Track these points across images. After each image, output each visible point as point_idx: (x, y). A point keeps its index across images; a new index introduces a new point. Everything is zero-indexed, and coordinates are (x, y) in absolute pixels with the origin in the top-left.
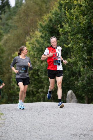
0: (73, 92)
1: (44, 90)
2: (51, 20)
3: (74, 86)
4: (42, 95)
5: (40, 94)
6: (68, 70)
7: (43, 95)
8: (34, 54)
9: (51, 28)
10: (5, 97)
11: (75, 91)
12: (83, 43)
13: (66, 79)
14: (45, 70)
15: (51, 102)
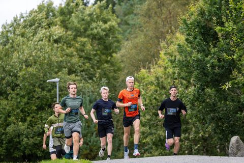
0: (241, 139)
1: (190, 137)
2: (202, 13)
4: (186, 144)
5: (183, 143)
6: (233, 101)
7: (189, 144)
8: (174, 73)
9: (203, 27)
13: (229, 116)
14: (192, 100)
15: (202, 155)
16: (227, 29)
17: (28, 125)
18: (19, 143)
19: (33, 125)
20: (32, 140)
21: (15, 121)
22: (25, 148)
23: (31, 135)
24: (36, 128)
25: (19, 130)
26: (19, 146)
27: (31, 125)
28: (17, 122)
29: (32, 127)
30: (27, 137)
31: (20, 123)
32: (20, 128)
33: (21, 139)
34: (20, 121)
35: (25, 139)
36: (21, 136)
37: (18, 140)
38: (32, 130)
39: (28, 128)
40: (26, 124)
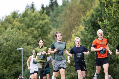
0: (112, 77)
1: (88, 76)
2: (93, 16)
3: (112, 72)
11: (113, 76)
14: (88, 58)
16: (105, 24)
19: (11, 70)
20: (10, 78)
21: (2, 69)
23: (10, 76)
24: (12, 72)
25: (4, 73)
27: (10, 70)
28: (3, 69)
29: (10, 71)
30: (7, 76)
31: (5, 70)
33: (5, 77)
34: (4, 69)
36: (5, 76)
37: (3, 78)
38: (10, 73)
39: (8, 72)
40: (7, 70)
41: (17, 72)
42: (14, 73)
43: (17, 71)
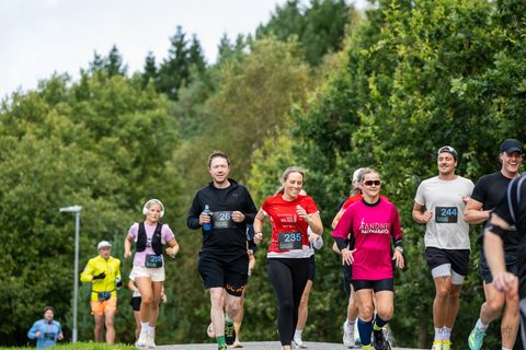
9: (325, 125)
10: (181, 324)
12: (415, 173)
15: (317, 341)
17: (26, 281)
18: (10, 311)
19: (34, 282)
20: (31, 307)
21: (4, 275)
22: (20, 320)
23: (31, 299)
24: (39, 286)
25: (11, 290)
26: (9, 317)
27: (30, 281)
28: (7, 276)
29: (33, 284)
30: (23, 302)
31: (13, 279)
32: (11, 286)
33: (13, 305)
34: (12, 275)
35: (21, 305)
36: (13, 300)
37: (8, 307)
38: (32, 291)
39: (25, 286)
40: (21, 279)
41: (55, 288)
42: (47, 291)
43: (57, 285)
